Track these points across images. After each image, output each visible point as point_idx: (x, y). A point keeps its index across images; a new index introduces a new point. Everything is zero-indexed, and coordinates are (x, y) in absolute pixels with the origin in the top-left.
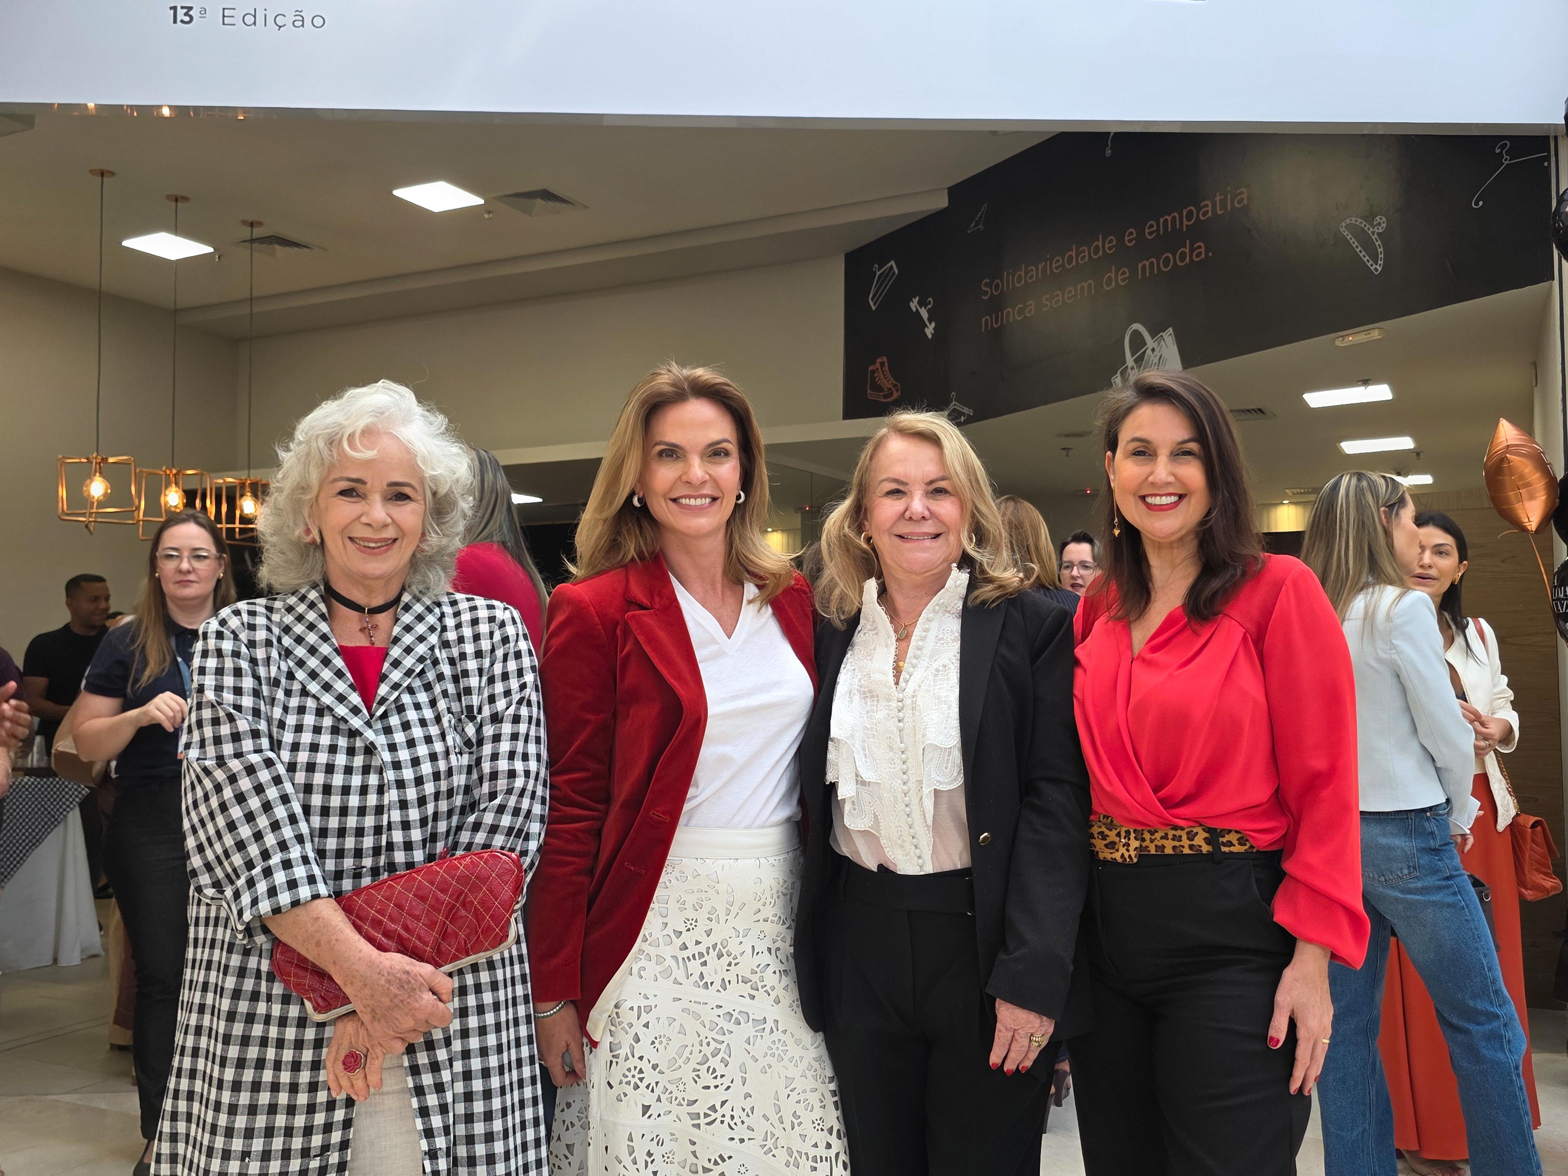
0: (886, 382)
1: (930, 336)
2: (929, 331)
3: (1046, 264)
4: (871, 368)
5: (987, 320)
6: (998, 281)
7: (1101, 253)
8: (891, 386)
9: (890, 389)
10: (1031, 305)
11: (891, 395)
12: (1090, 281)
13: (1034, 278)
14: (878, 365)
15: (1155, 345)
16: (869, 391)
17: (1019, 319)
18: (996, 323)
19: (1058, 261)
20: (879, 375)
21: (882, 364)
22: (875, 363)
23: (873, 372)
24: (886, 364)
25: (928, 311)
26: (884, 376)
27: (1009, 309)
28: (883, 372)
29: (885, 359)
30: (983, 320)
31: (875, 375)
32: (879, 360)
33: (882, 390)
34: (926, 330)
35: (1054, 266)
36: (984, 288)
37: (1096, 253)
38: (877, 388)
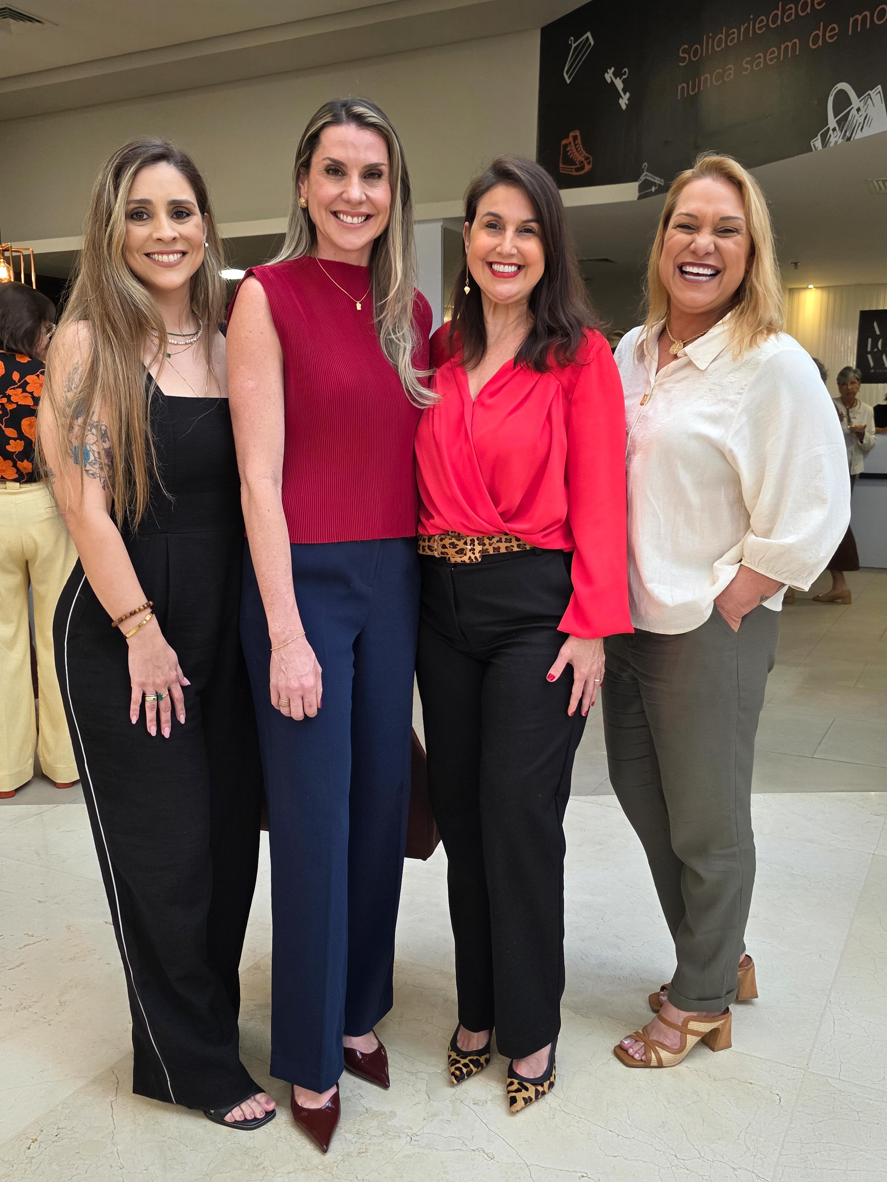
0: (578, 155)
1: (624, 107)
2: (624, 102)
3: (749, 24)
4: (564, 142)
5: (683, 87)
6: (697, 46)
7: (809, 10)
8: (583, 159)
9: (582, 162)
10: (730, 69)
11: (582, 168)
12: (796, 40)
13: (736, 40)
14: (571, 139)
15: (861, 105)
16: (561, 165)
17: (717, 84)
18: (693, 90)
19: (762, 21)
20: (571, 149)
21: (575, 138)
22: (568, 137)
23: (566, 146)
24: (579, 138)
25: (623, 82)
26: (577, 149)
27: (708, 75)
28: (575, 145)
29: (577, 133)
30: (679, 88)
31: (568, 149)
32: (572, 134)
33: (574, 163)
34: (621, 101)
35: (757, 26)
36: (681, 55)
37: (803, 10)
38: (569, 161)
